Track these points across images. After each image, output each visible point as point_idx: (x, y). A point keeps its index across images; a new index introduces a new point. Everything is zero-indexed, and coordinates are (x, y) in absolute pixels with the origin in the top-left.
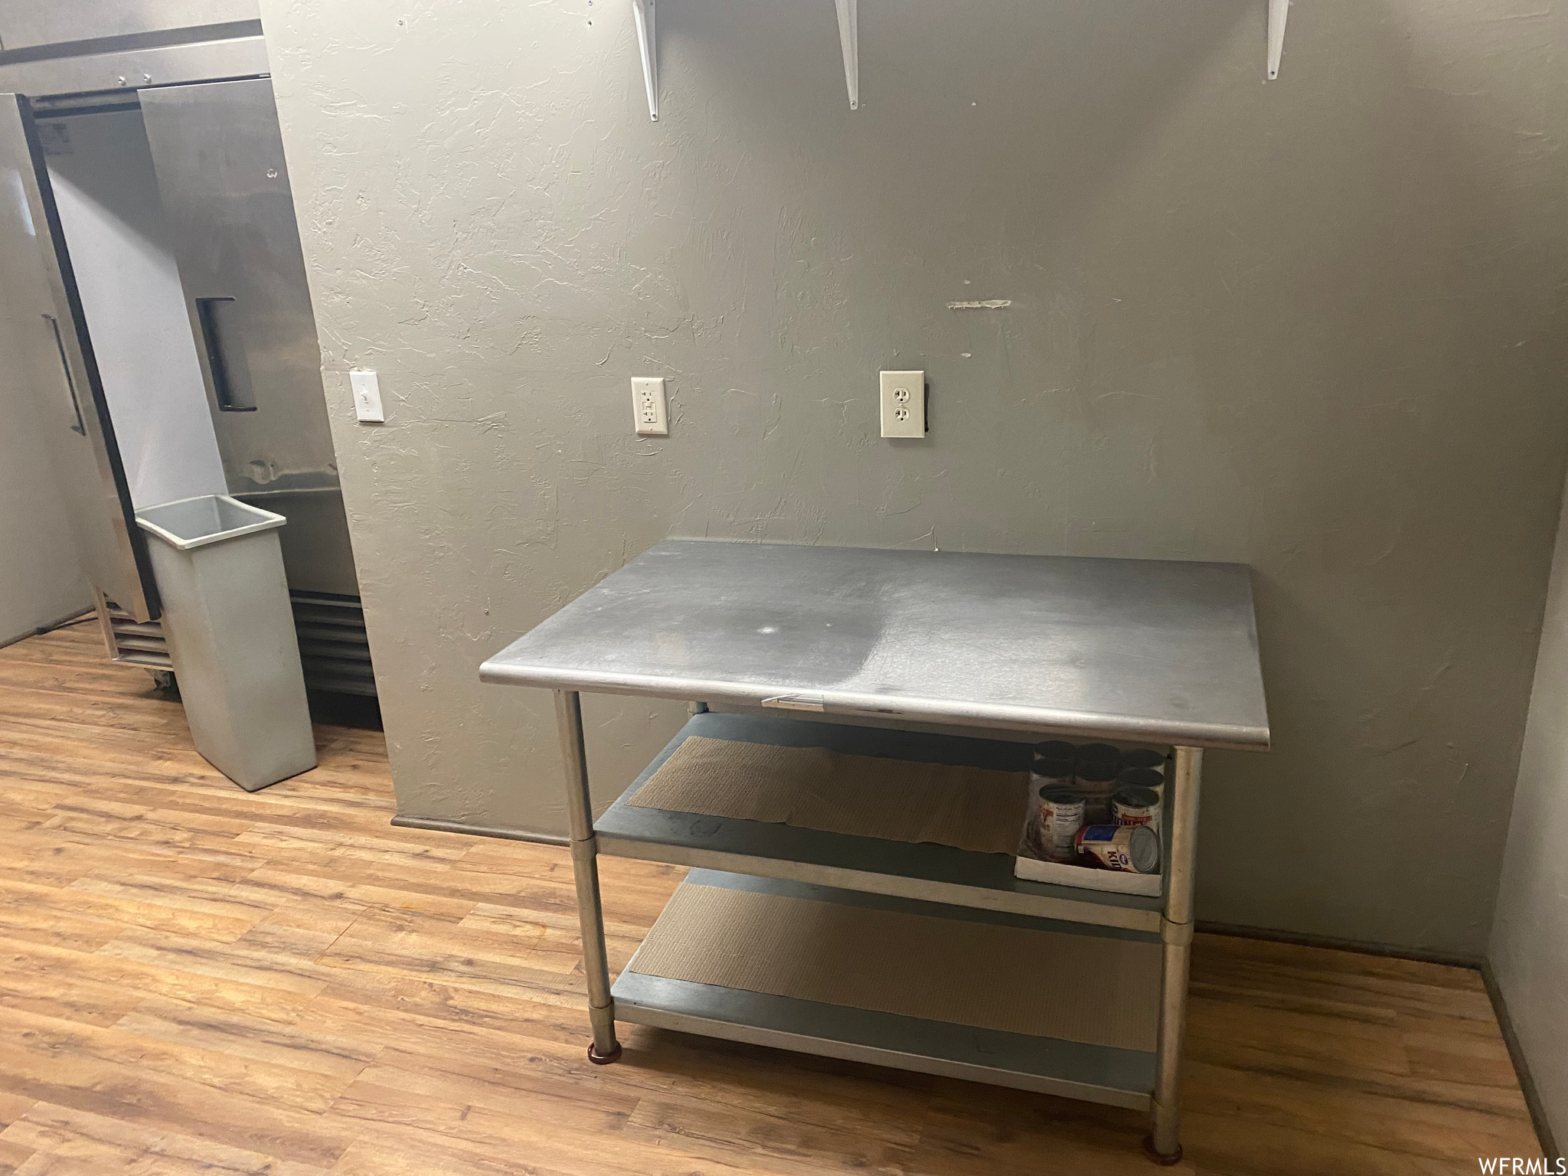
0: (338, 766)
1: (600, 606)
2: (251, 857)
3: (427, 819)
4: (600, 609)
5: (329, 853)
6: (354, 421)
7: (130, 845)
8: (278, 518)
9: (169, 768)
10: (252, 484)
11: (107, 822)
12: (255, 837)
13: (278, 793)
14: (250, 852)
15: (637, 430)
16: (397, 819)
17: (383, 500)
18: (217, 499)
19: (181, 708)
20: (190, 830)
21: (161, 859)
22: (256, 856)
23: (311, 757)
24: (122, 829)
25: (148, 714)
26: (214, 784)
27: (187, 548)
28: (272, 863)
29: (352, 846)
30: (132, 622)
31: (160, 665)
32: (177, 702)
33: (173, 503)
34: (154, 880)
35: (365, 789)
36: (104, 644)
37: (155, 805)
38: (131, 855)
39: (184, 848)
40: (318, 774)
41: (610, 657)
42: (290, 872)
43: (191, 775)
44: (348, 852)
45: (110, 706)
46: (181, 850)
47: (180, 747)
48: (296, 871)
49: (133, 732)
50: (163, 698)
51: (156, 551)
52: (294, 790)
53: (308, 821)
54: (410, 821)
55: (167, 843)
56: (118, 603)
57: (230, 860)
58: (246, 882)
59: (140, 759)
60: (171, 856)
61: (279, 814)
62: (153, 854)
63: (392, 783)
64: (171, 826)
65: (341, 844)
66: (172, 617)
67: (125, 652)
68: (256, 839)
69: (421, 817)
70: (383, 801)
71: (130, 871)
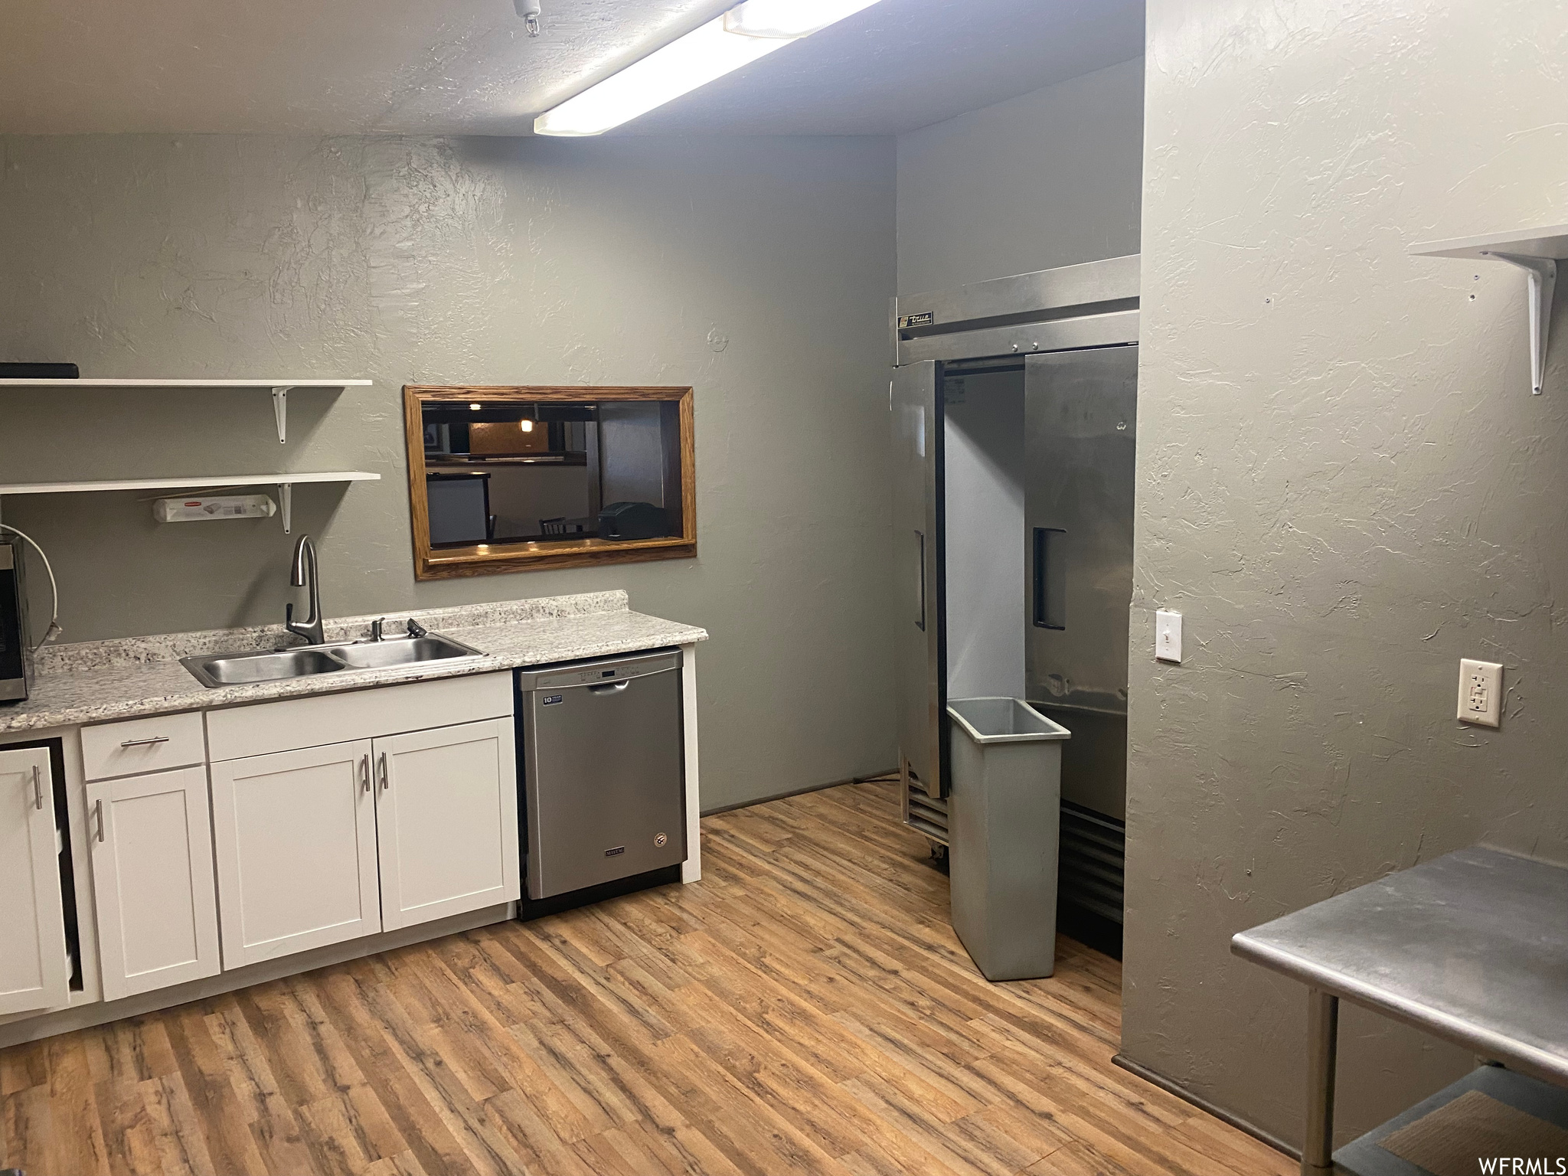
0: (1071, 983)
1: (1380, 906)
2: (978, 1045)
3: (1148, 1069)
4: (1379, 909)
5: (1048, 1068)
6: (1152, 657)
7: (884, 996)
8: (1064, 732)
9: (926, 933)
10: (1046, 694)
11: (871, 967)
12: (983, 1025)
13: (1013, 990)
14: (978, 1040)
15: (1458, 717)
16: (1118, 1058)
17: (1165, 737)
18: (1014, 701)
19: (947, 881)
20: (933, 999)
21: (905, 1018)
22: (983, 1046)
23: (1048, 965)
24: (880, 979)
25: (918, 878)
26: (961, 963)
27: (982, 742)
28: (995, 1058)
29: (1070, 1069)
30: (924, 793)
31: (938, 837)
32: (946, 875)
33: (978, 699)
34: (898, 1037)
35: (1094, 1016)
36: (900, 805)
37: (910, 966)
38: (882, 1005)
39: (925, 1014)
40: (1052, 984)
41: (1383, 969)
42: (1009, 1074)
43: (943, 947)
44: (1065, 1075)
45: (893, 862)
46: (922, 1015)
47: (939, 917)
48: (1014, 1074)
49: (906, 892)
50: (934, 867)
51: (956, 738)
52: (1027, 992)
53: (1036, 1028)
54: (1131, 1064)
55: (912, 1004)
56: (917, 774)
57: (959, 1041)
58: (969, 1068)
59: (907, 918)
60: (912, 1018)
61: (1010, 1011)
62: (899, 1011)
63: (1120, 1018)
64: (919, 989)
65: (1060, 1064)
66: (956, 798)
67: (914, 818)
68: (985, 1029)
69: (1143, 1065)
70: (1108, 1034)
71: (880, 1019)
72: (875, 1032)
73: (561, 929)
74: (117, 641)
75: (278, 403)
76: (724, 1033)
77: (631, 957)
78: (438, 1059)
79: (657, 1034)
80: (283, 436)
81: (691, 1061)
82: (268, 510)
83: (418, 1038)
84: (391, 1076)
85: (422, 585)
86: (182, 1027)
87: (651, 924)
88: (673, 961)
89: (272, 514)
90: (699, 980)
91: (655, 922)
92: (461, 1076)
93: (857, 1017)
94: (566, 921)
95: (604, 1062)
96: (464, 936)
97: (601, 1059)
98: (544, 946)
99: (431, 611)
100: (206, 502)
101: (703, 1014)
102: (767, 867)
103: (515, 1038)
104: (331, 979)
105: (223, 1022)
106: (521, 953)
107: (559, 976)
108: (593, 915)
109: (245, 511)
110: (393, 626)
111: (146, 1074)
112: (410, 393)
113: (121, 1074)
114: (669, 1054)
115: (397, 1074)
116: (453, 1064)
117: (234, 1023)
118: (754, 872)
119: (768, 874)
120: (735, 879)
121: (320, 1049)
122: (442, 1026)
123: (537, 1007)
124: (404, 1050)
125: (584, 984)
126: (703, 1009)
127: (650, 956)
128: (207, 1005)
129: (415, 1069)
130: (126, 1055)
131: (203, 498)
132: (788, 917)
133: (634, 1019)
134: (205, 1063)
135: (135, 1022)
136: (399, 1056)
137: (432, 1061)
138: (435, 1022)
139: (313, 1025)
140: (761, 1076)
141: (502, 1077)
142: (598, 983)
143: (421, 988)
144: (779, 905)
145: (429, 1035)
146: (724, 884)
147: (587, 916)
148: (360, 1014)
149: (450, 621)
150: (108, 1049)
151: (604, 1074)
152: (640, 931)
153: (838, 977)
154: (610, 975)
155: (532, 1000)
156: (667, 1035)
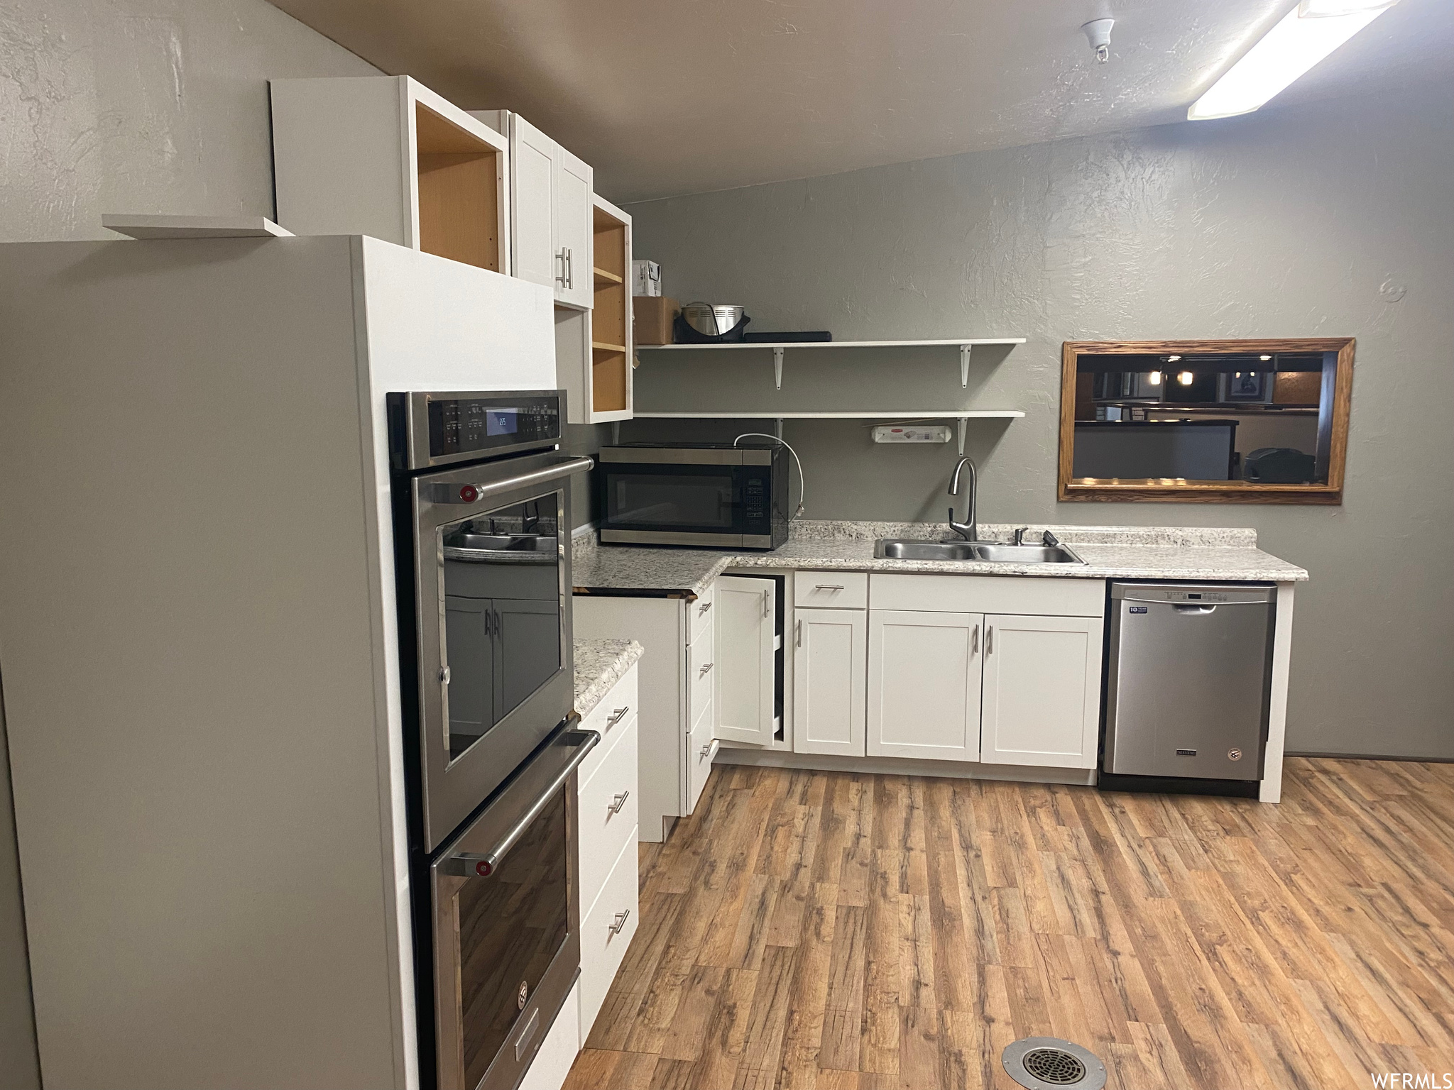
72: (1361, 959)
73: (1128, 804)
74: (840, 522)
75: (964, 356)
76: (1212, 911)
77: (1171, 838)
78: (979, 853)
79: (1153, 892)
80: (965, 382)
81: (1169, 919)
82: (945, 436)
83: (974, 837)
84: (942, 853)
85: (1061, 505)
86: (836, 784)
87: (1206, 821)
88: (1206, 851)
89: (947, 440)
90: (1218, 871)
91: (1212, 821)
92: (988, 869)
93: (1352, 944)
94: (1135, 799)
95: (1097, 896)
96: (1048, 786)
97: (1096, 893)
98: (1105, 811)
99: (1067, 528)
100: (906, 429)
101: (1203, 893)
102: (1357, 811)
103: (1041, 859)
104: (938, 785)
105: (860, 788)
106: (1084, 810)
107: (1102, 832)
108: (1161, 801)
109: (932, 438)
110: (1034, 535)
111: (804, 801)
112: (1067, 348)
113: (791, 797)
114: (1153, 910)
115: (947, 853)
116: (987, 861)
117: (866, 792)
118: (1338, 810)
119: (1354, 817)
120: (1316, 812)
121: (908, 824)
122: (994, 836)
123: (1072, 847)
124: (960, 841)
125: (1118, 844)
126: (1207, 890)
127: (1188, 842)
128: (856, 777)
129: (960, 854)
130: (799, 788)
131: (904, 427)
132: (1346, 854)
133: (1141, 878)
134: (838, 808)
135: (813, 773)
136: (954, 844)
137: (974, 853)
138: (991, 832)
139: (912, 808)
140: (1222, 951)
141: (1015, 879)
142: (1130, 846)
143: (995, 809)
144: (1344, 842)
145: (983, 839)
146: (1300, 811)
147: (1156, 801)
148: (945, 812)
149: (1082, 538)
150: (791, 783)
151: (1091, 902)
152: (1193, 823)
153: (1356, 909)
154: (1144, 844)
155: (1071, 841)
156: (1161, 896)
